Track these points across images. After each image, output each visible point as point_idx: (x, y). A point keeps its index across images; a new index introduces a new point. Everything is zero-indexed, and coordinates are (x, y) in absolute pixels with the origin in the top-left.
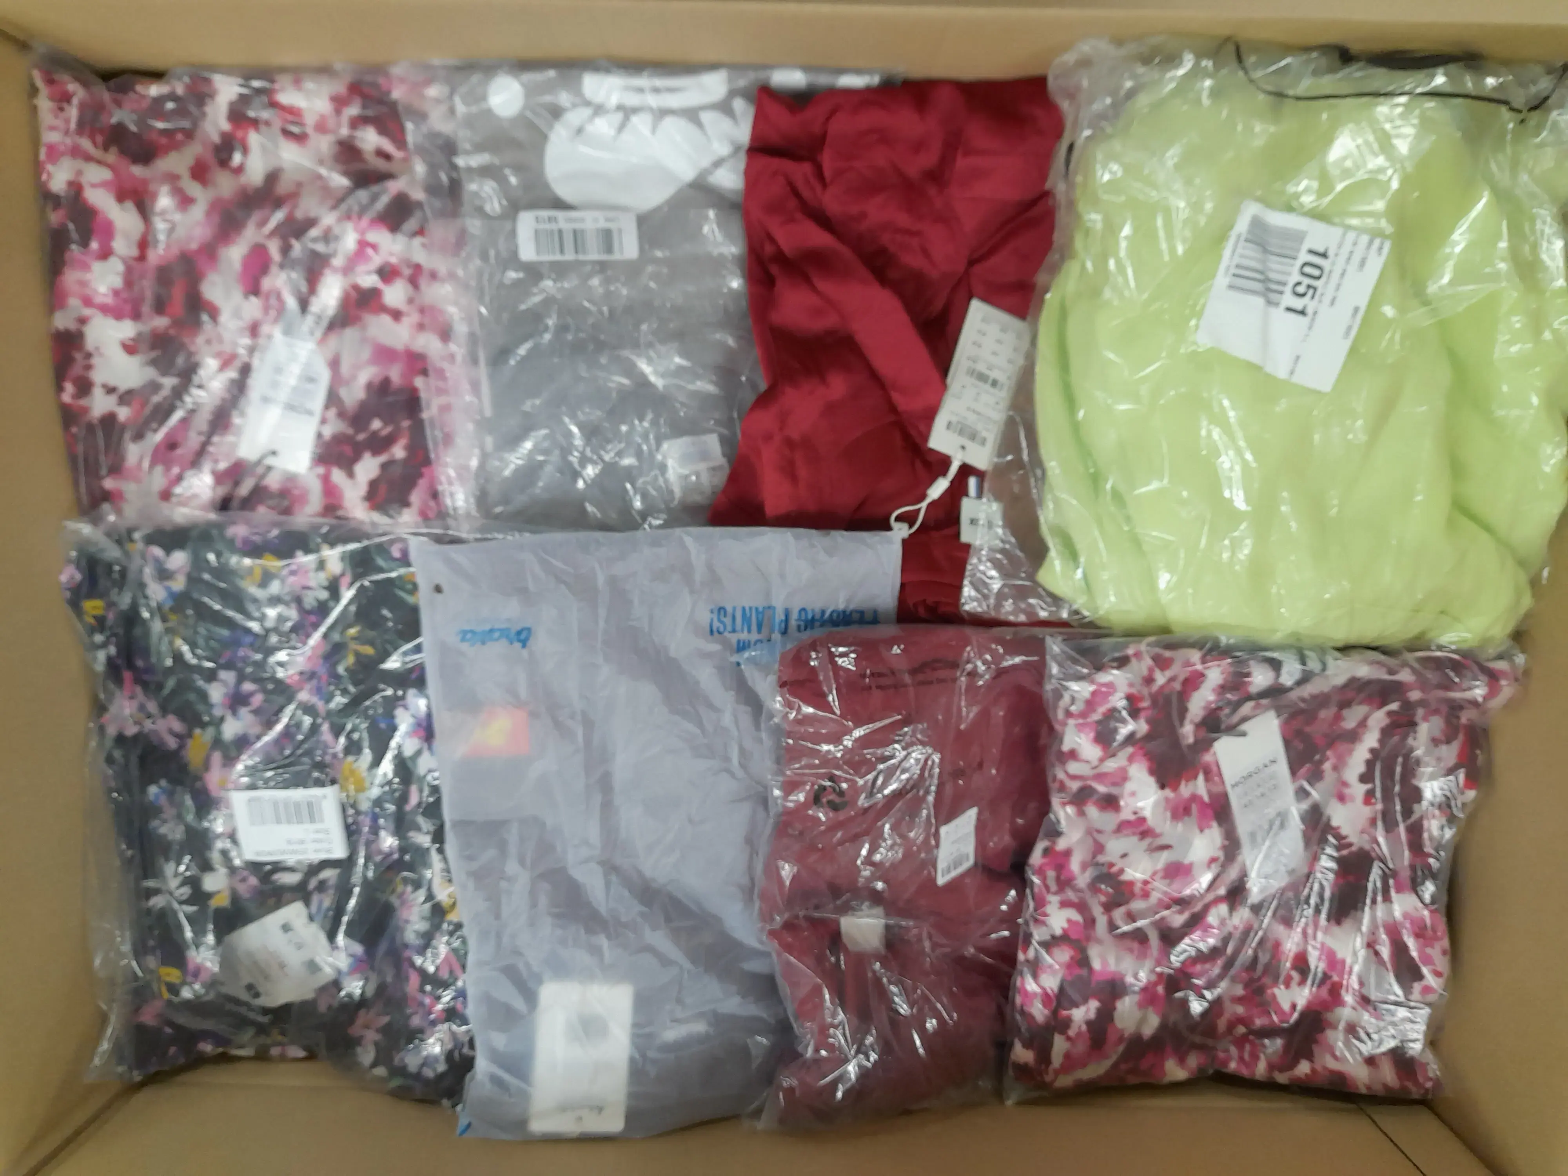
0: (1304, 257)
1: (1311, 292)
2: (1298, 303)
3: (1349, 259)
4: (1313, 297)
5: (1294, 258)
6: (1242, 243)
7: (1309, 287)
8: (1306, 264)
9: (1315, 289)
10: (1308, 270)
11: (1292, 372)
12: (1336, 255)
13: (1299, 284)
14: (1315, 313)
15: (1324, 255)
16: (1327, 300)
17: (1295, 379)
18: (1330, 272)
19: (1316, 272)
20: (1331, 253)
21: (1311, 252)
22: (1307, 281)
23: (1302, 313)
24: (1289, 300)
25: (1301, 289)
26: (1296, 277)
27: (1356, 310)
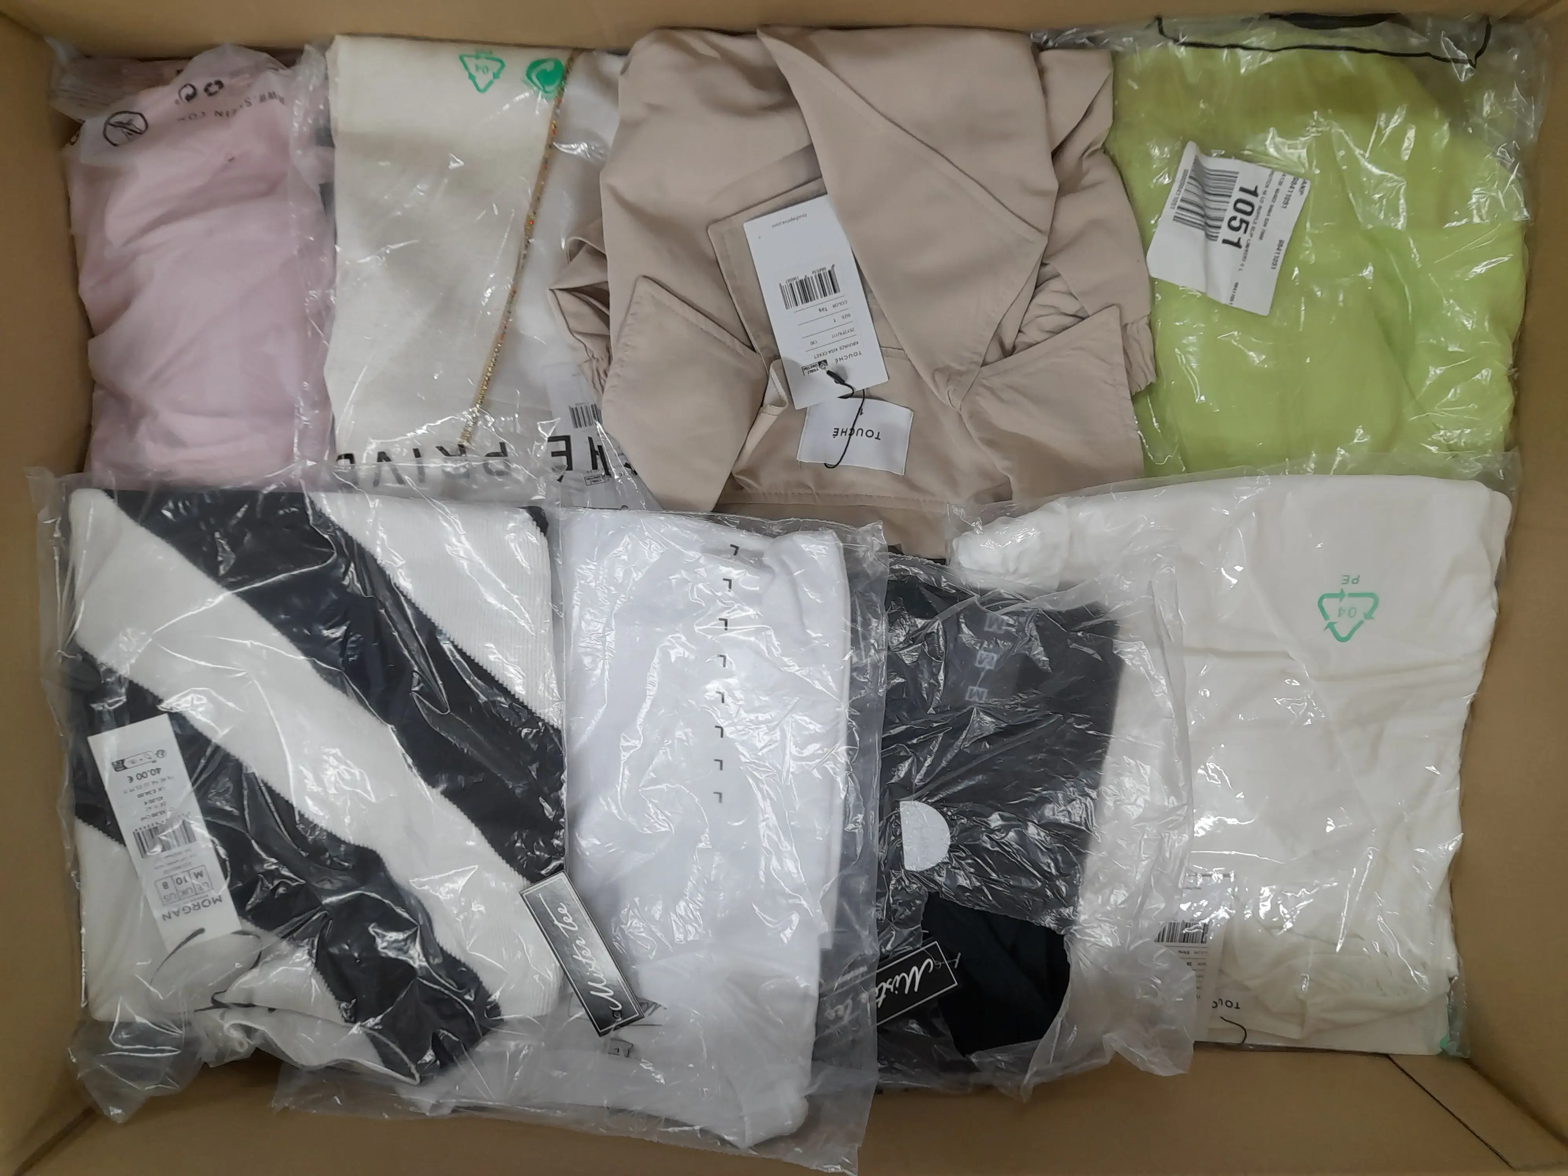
0: (1237, 195)
1: (1244, 226)
2: (1233, 236)
3: (1275, 197)
4: (1245, 232)
5: (1230, 196)
6: (1187, 179)
7: (1242, 221)
8: (1239, 201)
9: (1247, 223)
10: (1240, 206)
11: (1232, 298)
12: (1265, 193)
13: (1234, 218)
14: (1248, 246)
15: (1254, 193)
16: (1257, 234)
17: (1235, 304)
18: (1260, 208)
19: (1249, 209)
20: (1260, 191)
21: (1242, 190)
22: (1240, 216)
23: (1237, 245)
24: (1225, 233)
25: (1236, 224)
26: (1231, 212)
27: (1281, 243)
